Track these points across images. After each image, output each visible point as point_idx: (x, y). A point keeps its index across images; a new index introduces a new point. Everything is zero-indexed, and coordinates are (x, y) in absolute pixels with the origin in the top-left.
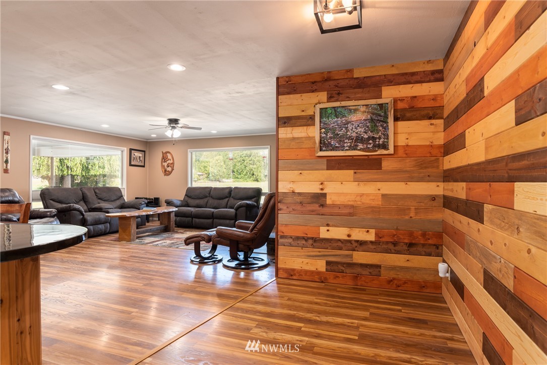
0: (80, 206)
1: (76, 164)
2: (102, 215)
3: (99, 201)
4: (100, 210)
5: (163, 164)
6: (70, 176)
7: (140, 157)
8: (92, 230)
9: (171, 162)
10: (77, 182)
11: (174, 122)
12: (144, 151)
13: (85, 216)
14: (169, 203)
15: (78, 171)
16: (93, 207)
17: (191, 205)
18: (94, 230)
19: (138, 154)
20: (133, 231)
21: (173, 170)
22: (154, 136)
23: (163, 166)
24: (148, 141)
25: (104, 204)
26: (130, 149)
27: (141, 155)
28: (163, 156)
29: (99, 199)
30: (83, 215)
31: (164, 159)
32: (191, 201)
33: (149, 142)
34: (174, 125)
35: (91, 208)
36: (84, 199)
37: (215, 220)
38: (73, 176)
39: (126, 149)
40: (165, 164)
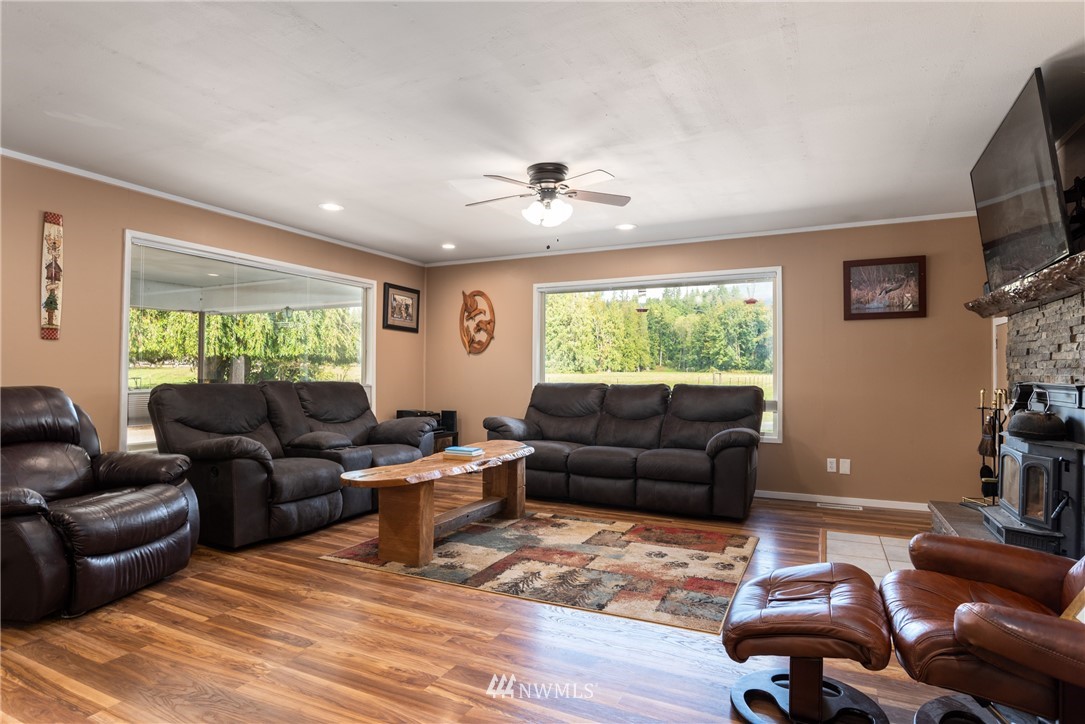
0: (259, 444)
1: (254, 335)
2: (322, 469)
3: (312, 422)
4: (314, 450)
5: (466, 324)
6: (243, 358)
7: (407, 306)
8: (295, 516)
9: (487, 317)
10: (255, 371)
11: (548, 174)
12: (417, 292)
13: (276, 476)
14: (496, 430)
15: (257, 347)
16: (297, 441)
17: (550, 432)
18: (299, 516)
19: (402, 299)
20: (424, 529)
21: (492, 338)
22: (449, 247)
23: (465, 331)
24: (426, 266)
25: (327, 433)
26: (385, 284)
27: (409, 302)
28: (465, 304)
29: (311, 416)
30: (268, 470)
31: (469, 310)
32: (550, 425)
33: (429, 269)
34: (552, 185)
35: (288, 445)
36: (271, 418)
37: (641, 483)
38: (248, 360)
39: (375, 283)
40: (472, 325)
